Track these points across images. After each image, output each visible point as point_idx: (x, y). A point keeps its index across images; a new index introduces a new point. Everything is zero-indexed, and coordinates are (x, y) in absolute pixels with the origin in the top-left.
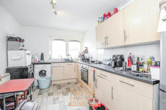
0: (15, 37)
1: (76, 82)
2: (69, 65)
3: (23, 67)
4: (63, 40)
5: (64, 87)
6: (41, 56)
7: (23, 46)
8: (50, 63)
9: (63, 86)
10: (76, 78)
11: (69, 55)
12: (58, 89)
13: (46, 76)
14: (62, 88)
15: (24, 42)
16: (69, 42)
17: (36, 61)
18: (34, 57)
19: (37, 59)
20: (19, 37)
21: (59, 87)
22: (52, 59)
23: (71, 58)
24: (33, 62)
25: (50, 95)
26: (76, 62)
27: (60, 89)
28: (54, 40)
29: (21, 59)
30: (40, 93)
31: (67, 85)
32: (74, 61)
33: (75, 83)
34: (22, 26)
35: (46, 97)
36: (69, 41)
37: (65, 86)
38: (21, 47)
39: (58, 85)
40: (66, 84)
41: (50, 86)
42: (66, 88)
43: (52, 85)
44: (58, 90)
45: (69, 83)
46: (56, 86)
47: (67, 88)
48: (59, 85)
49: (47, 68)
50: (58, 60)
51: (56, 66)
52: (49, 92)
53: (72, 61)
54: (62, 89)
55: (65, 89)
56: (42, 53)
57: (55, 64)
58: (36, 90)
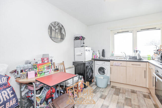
0: (79, 36)
1: (147, 94)
2: (135, 66)
3: (83, 62)
4: (128, 31)
5: (124, 95)
6: (102, 52)
7: (84, 43)
8: (109, 61)
9: (123, 93)
10: (147, 87)
11: (137, 51)
12: (115, 94)
13: (104, 75)
14: (120, 94)
15: (84, 40)
16: (138, 33)
17: (97, 57)
18: (95, 54)
19: (98, 55)
20: (82, 36)
21: (118, 91)
22: (114, 56)
23: (139, 55)
24: (94, 58)
25: (103, 97)
26: (148, 62)
27: (118, 95)
28: (117, 34)
29: (81, 55)
30: (95, 90)
31: (130, 94)
32: (144, 60)
33: (145, 96)
34: (88, 26)
35: (97, 98)
36: (138, 31)
37: (126, 94)
38: (82, 45)
39: (117, 88)
40: (128, 91)
41: (107, 86)
42: (126, 97)
43: (111, 86)
44: (114, 96)
45: (133, 92)
46: (114, 89)
47: (128, 97)
48: (119, 89)
49: (106, 66)
50: (122, 58)
51: (116, 64)
52: (103, 94)
53: (140, 60)
54: (120, 96)
55: (124, 98)
56: (103, 50)
57: (115, 62)
58: (94, 86)
